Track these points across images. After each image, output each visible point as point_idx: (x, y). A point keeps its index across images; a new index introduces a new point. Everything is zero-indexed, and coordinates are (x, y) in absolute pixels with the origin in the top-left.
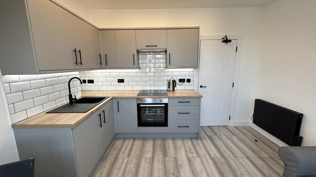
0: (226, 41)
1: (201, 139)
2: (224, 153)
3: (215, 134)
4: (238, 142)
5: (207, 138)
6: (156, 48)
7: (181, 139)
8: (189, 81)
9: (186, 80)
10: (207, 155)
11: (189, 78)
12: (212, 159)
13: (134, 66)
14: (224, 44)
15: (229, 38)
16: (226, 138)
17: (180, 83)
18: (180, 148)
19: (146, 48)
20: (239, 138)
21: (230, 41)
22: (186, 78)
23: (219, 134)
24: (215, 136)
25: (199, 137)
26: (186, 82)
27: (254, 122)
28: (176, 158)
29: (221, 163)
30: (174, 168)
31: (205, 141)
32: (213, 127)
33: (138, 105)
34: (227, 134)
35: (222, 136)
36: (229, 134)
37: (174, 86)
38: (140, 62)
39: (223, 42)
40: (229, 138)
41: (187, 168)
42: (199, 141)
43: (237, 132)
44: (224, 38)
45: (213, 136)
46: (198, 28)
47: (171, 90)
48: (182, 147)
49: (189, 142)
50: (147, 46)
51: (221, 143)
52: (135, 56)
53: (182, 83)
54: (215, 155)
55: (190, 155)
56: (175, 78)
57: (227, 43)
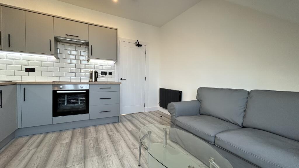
0: (139, 45)
1: (122, 122)
2: (139, 127)
3: (134, 117)
4: (150, 119)
5: (126, 120)
6: (77, 38)
7: (103, 125)
8: (110, 74)
9: (108, 73)
10: (126, 130)
11: (110, 71)
12: (130, 132)
13: (50, 53)
14: (137, 47)
15: (140, 44)
16: (142, 118)
17: (102, 75)
18: (102, 130)
19: (66, 36)
20: (150, 117)
21: (141, 45)
22: (108, 71)
23: (136, 117)
24: (133, 119)
25: (120, 121)
26: (108, 74)
27: (160, 106)
28: (97, 137)
29: (136, 132)
30: (95, 143)
31: (125, 123)
32: (132, 114)
33: (54, 92)
34: (143, 117)
35: (139, 118)
36: (144, 116)
37: (96, 78)
38: (58, 52)
39: (136, 45)
40: (144, 118)
41: (107, 141)
42: (120, 124)
43: (150, 114)
44: (136, 43)
45: (132, 119)
46: (116, 29)
47: (93, 80)
48: (104, 129)
49: (111, 126)
50: (68, 35)
51: (138, 122)
52: (51, 42)
53: (104, 75)
54: (132, 129)
55: (110, 133)
56: (97, 71)
57: (139, 46)
